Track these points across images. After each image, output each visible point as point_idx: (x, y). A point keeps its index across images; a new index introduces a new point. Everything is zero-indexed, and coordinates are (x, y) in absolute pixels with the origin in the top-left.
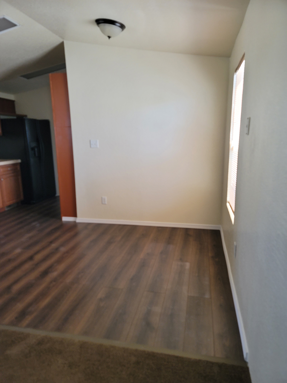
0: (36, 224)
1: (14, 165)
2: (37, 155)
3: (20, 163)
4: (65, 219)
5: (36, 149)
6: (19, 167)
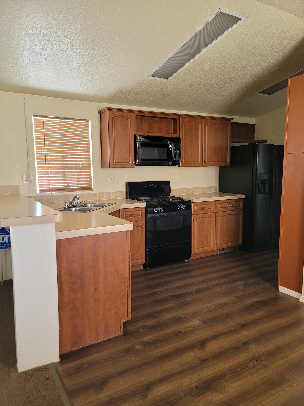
2: (267, 191)
3: (244, 200)
5: (267, 183)
6: (241, 204)
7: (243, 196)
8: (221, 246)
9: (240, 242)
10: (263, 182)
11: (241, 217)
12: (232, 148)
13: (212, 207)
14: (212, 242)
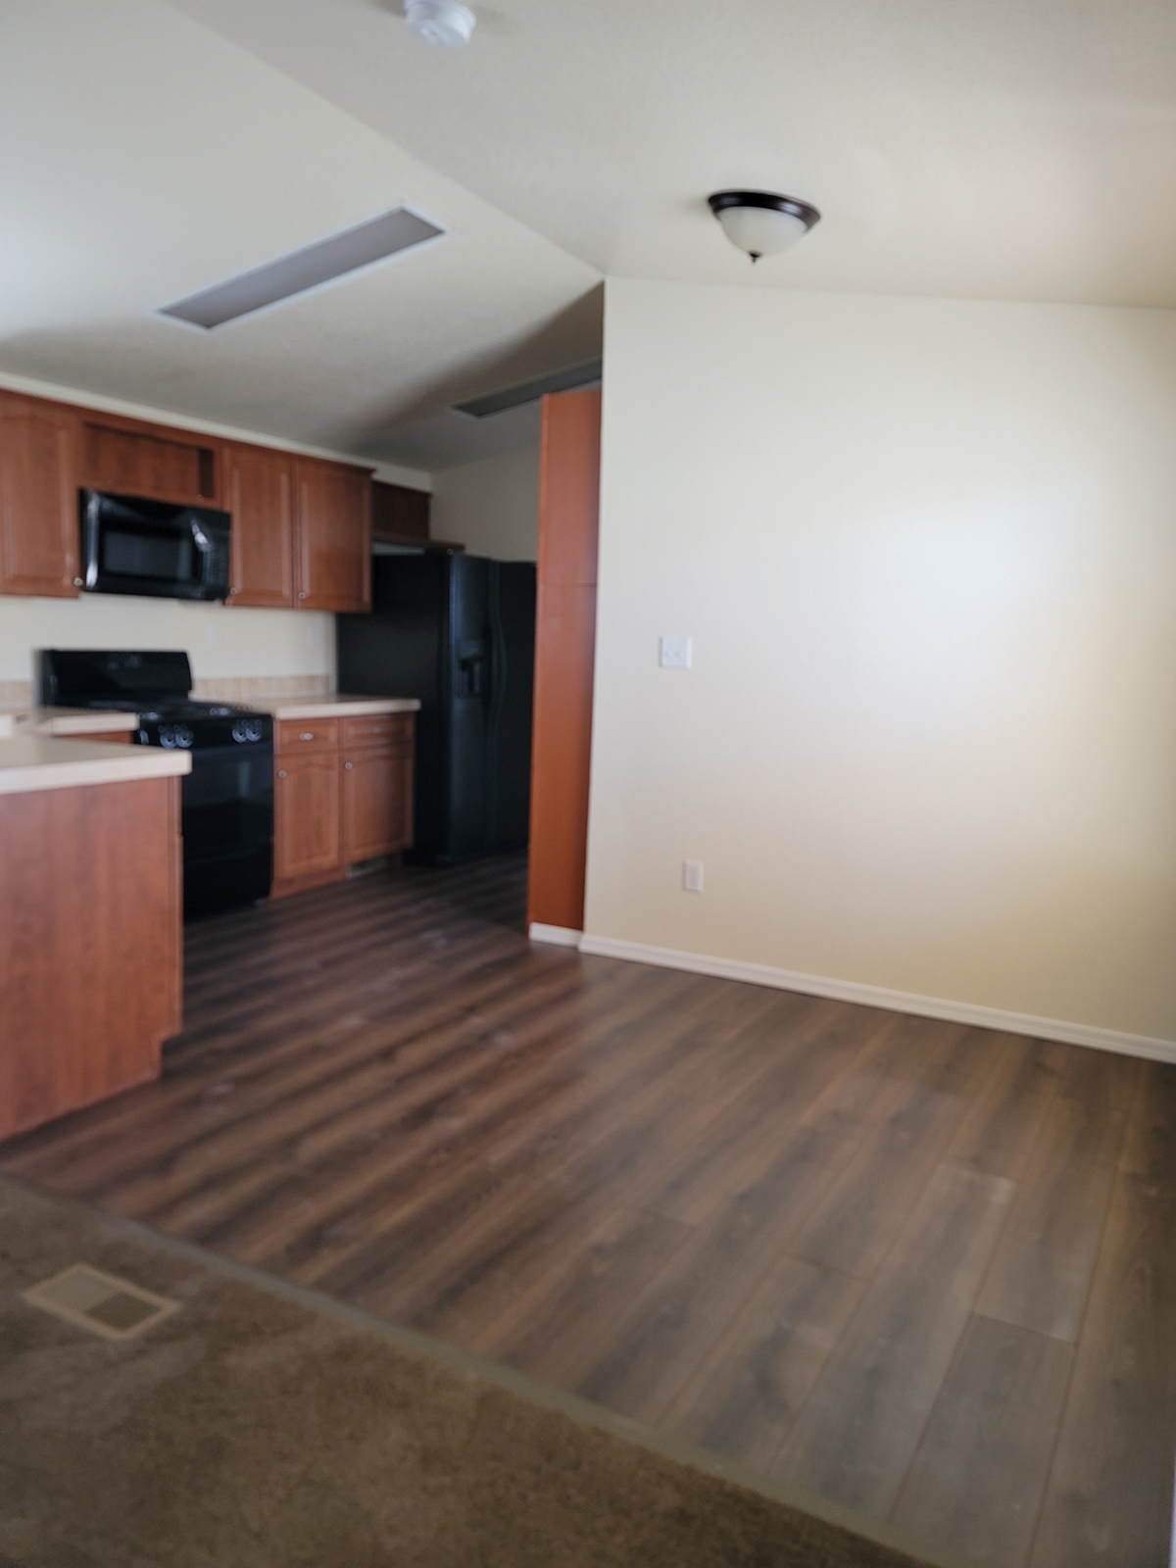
0: (436, 939)
1: (395, 717)
2: (477, 688)
3: (418, 714)
4: (541, 933)
5: (477, 668)
6: (410, 727)
7: (415, 705)
8: (358, 853)
9: (408, 839)
10: (466, 665)
11: (409, 764)
12: (379, 563)
13: (332, 733)
14: (333, 842)
